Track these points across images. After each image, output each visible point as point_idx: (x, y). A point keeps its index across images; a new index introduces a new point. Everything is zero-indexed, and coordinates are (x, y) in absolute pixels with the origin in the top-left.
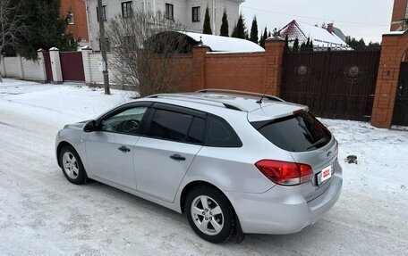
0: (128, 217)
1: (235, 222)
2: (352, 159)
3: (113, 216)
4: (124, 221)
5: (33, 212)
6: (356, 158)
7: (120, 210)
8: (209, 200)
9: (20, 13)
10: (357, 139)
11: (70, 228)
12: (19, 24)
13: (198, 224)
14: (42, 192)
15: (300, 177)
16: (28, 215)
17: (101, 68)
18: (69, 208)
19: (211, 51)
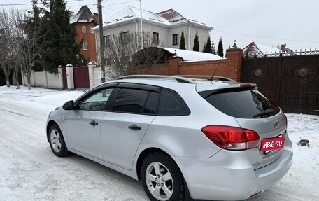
0: (93, 183)
1: (184, 188)
2: (304, 143)
3: (81, 182)
4: (89, 186)
5: (16, 177)
6: (308, 142)
7: (89, 177)
8: (161, 167)
9: (46, 40)
10: (309, 128)
11: (42, 190)
12: (45, 48)
13: (152, 189)
14: (31, 161)
15: (246, 142)
16: (11, 179)
17: (100, 77)
18: (47, 175)
19: (183, 60)
